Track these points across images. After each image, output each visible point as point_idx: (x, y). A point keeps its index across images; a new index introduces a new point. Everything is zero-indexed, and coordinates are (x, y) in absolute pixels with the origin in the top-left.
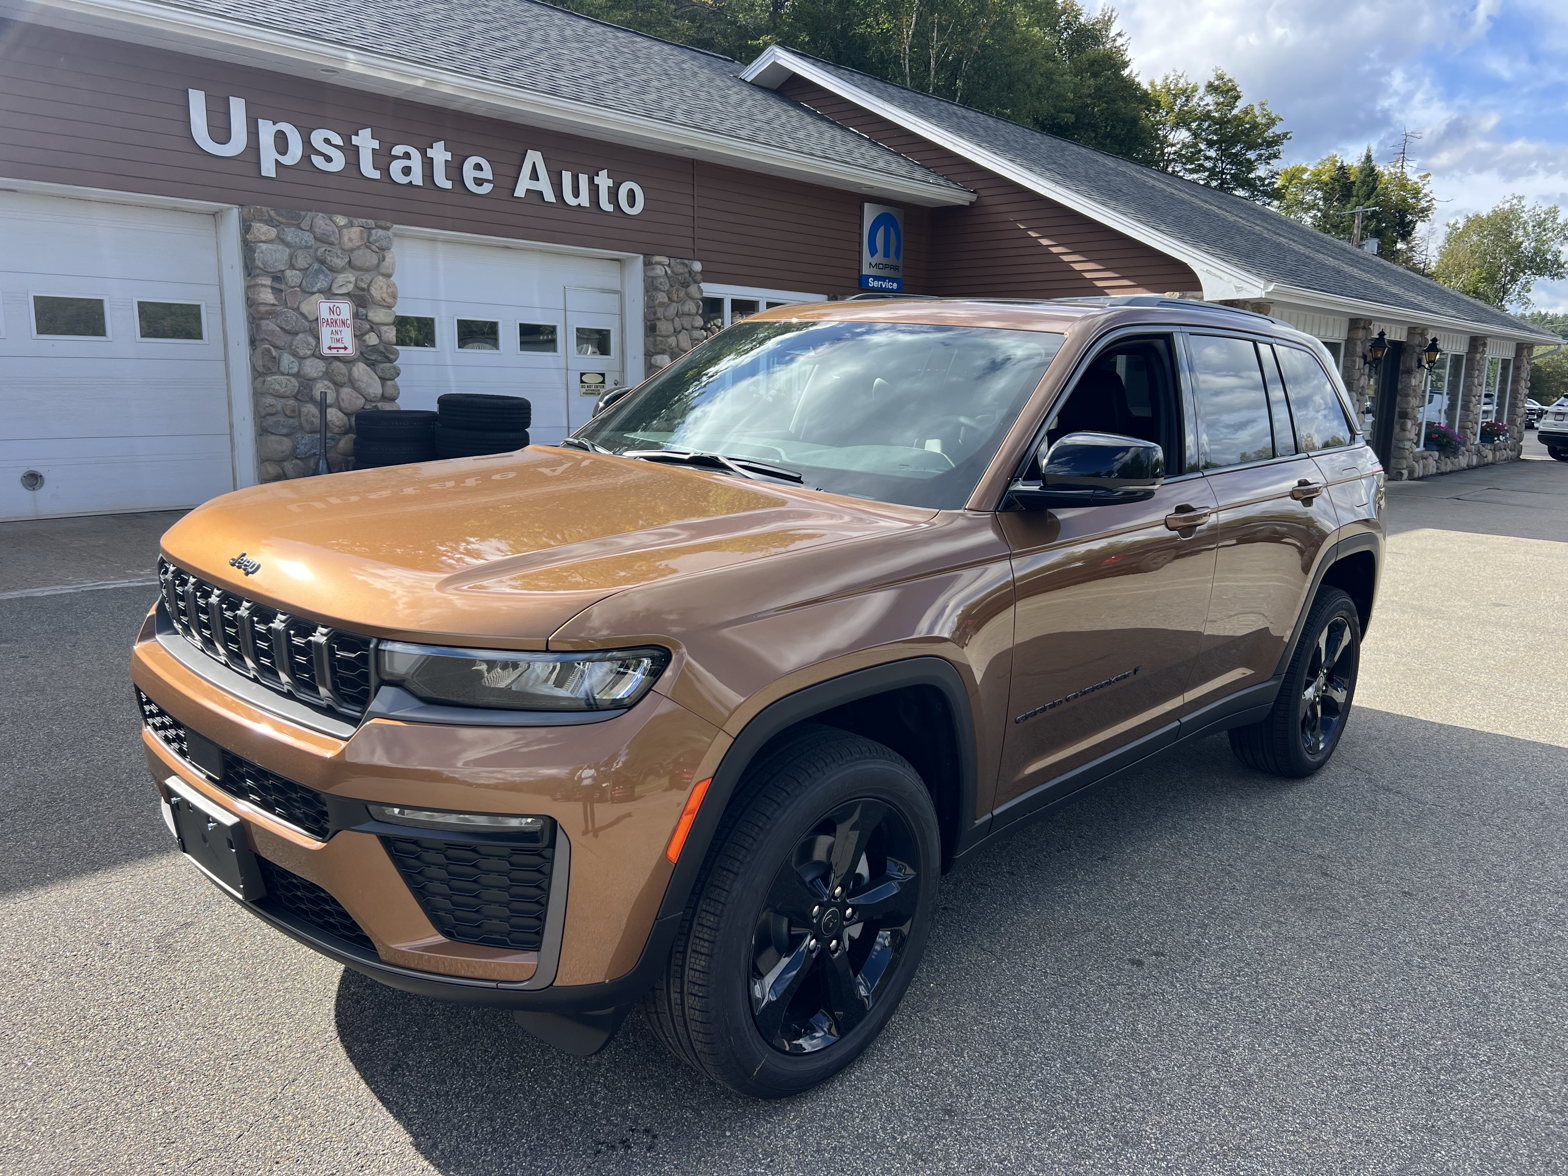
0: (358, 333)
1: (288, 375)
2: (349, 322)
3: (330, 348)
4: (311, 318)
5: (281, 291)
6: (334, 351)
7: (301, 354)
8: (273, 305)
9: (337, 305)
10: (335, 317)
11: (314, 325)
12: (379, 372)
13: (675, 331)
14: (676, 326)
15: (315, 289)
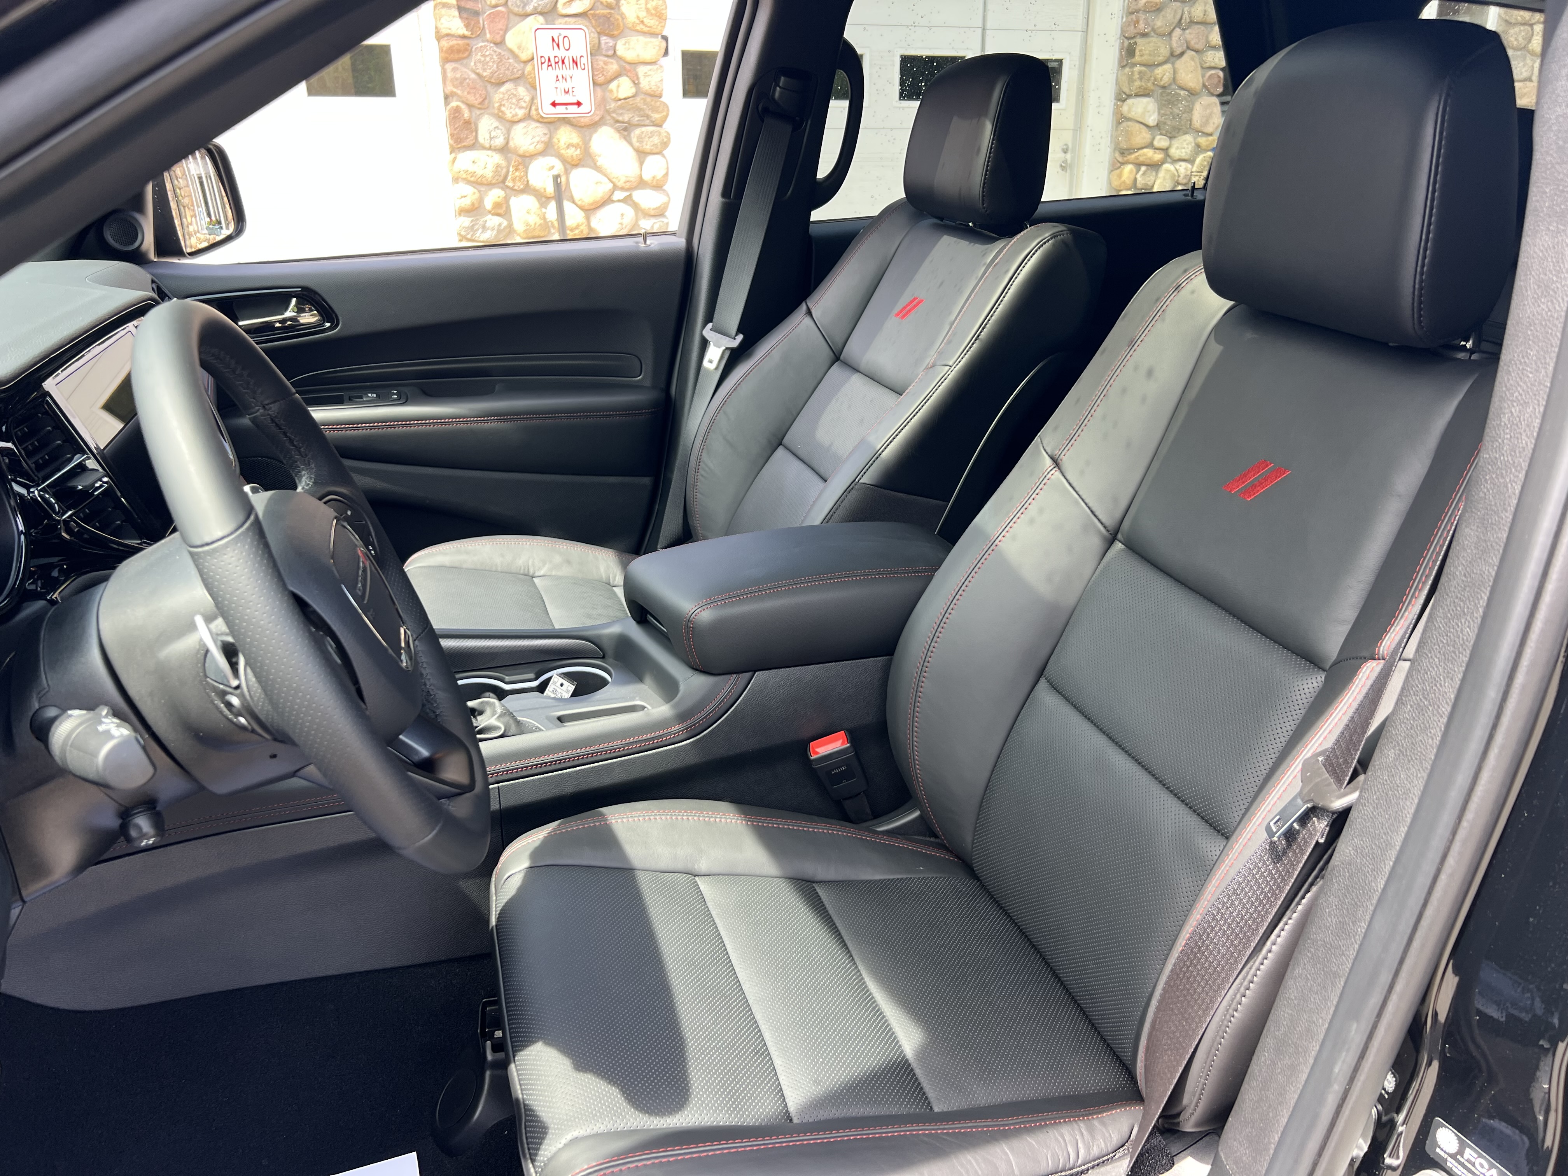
0: (601, 79)
1: (490, 148)
2: (584, 60)
3: (554, 104)
4: (524, 56)
5: (477, 13)
6: (560, 109)
7: (509, 115)
8: (464, 37)
9: (564, 33)
10: (561, 53)
11: (529, 68)
12: (634, 140)
13: (1172, 54)
14: (1174, 45)
15: (529, 8)
